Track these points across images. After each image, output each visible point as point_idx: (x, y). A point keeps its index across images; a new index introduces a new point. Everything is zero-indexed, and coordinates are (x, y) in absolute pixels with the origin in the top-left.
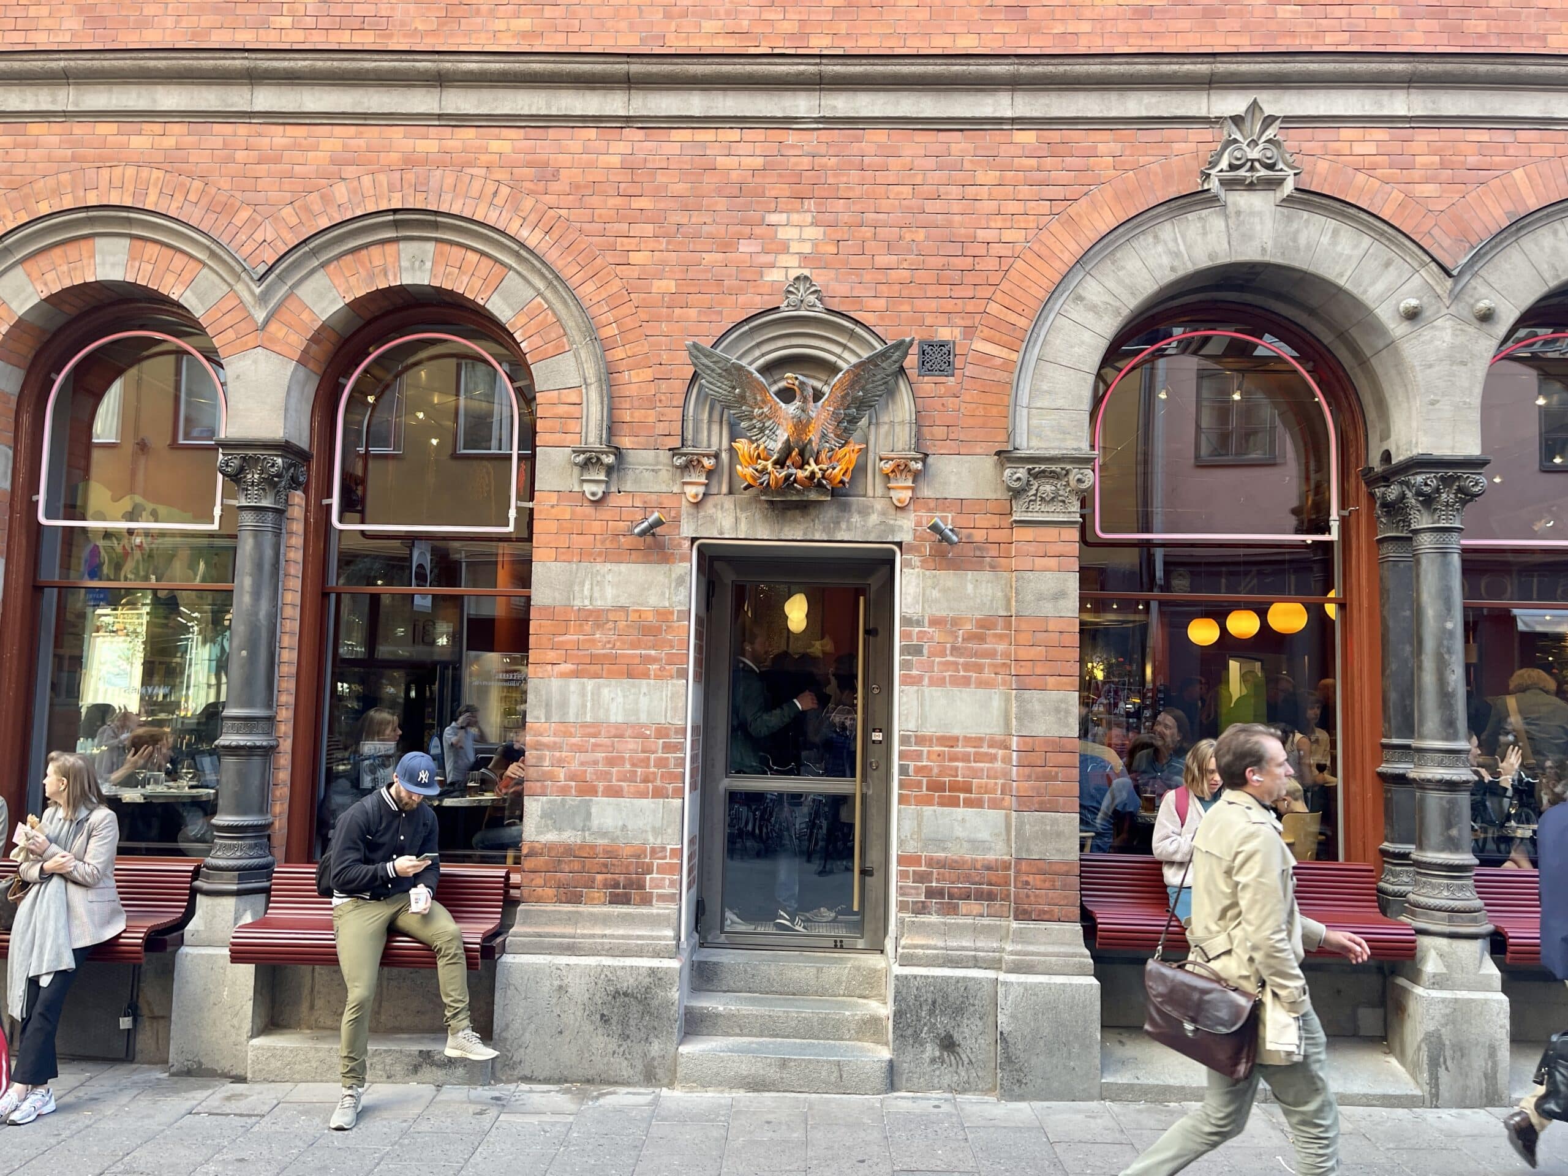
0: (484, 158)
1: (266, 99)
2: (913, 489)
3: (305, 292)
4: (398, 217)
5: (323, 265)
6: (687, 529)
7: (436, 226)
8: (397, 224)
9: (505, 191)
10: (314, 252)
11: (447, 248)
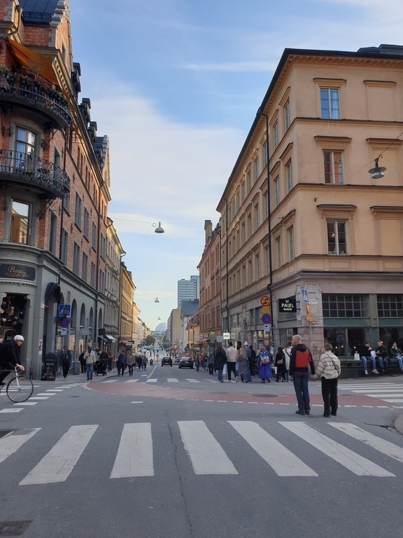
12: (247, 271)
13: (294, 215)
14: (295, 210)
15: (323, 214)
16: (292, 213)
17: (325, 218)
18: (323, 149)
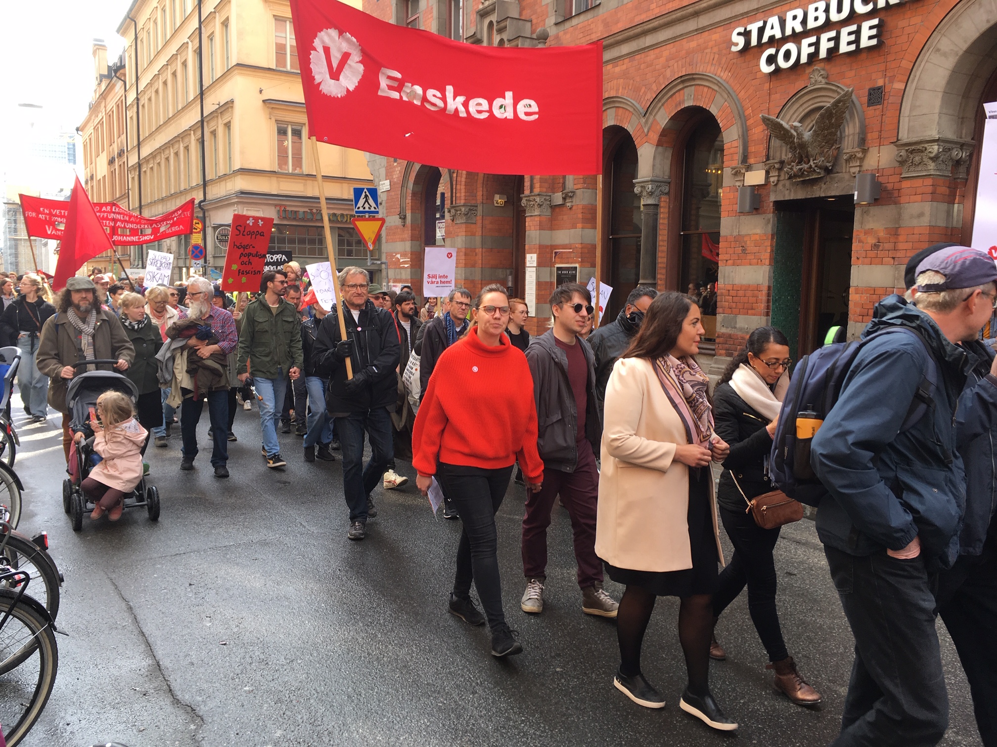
0: (711, 44)
1: (649, 40)
2: (860, 166)
3: (658, 118)
4: (682, 79)
5: (663, 105)
6: (773, 198)
7: (694, 79)
8: (683, 82)
9: (717, 56)
10: (659, 101)
11: (698, 87)
12: (172, 168)
13: (232, 107)
14: (232, 101)
15: (270, 114)
16: (229, 105)
17: (273, 120)
18: (274, 16)
